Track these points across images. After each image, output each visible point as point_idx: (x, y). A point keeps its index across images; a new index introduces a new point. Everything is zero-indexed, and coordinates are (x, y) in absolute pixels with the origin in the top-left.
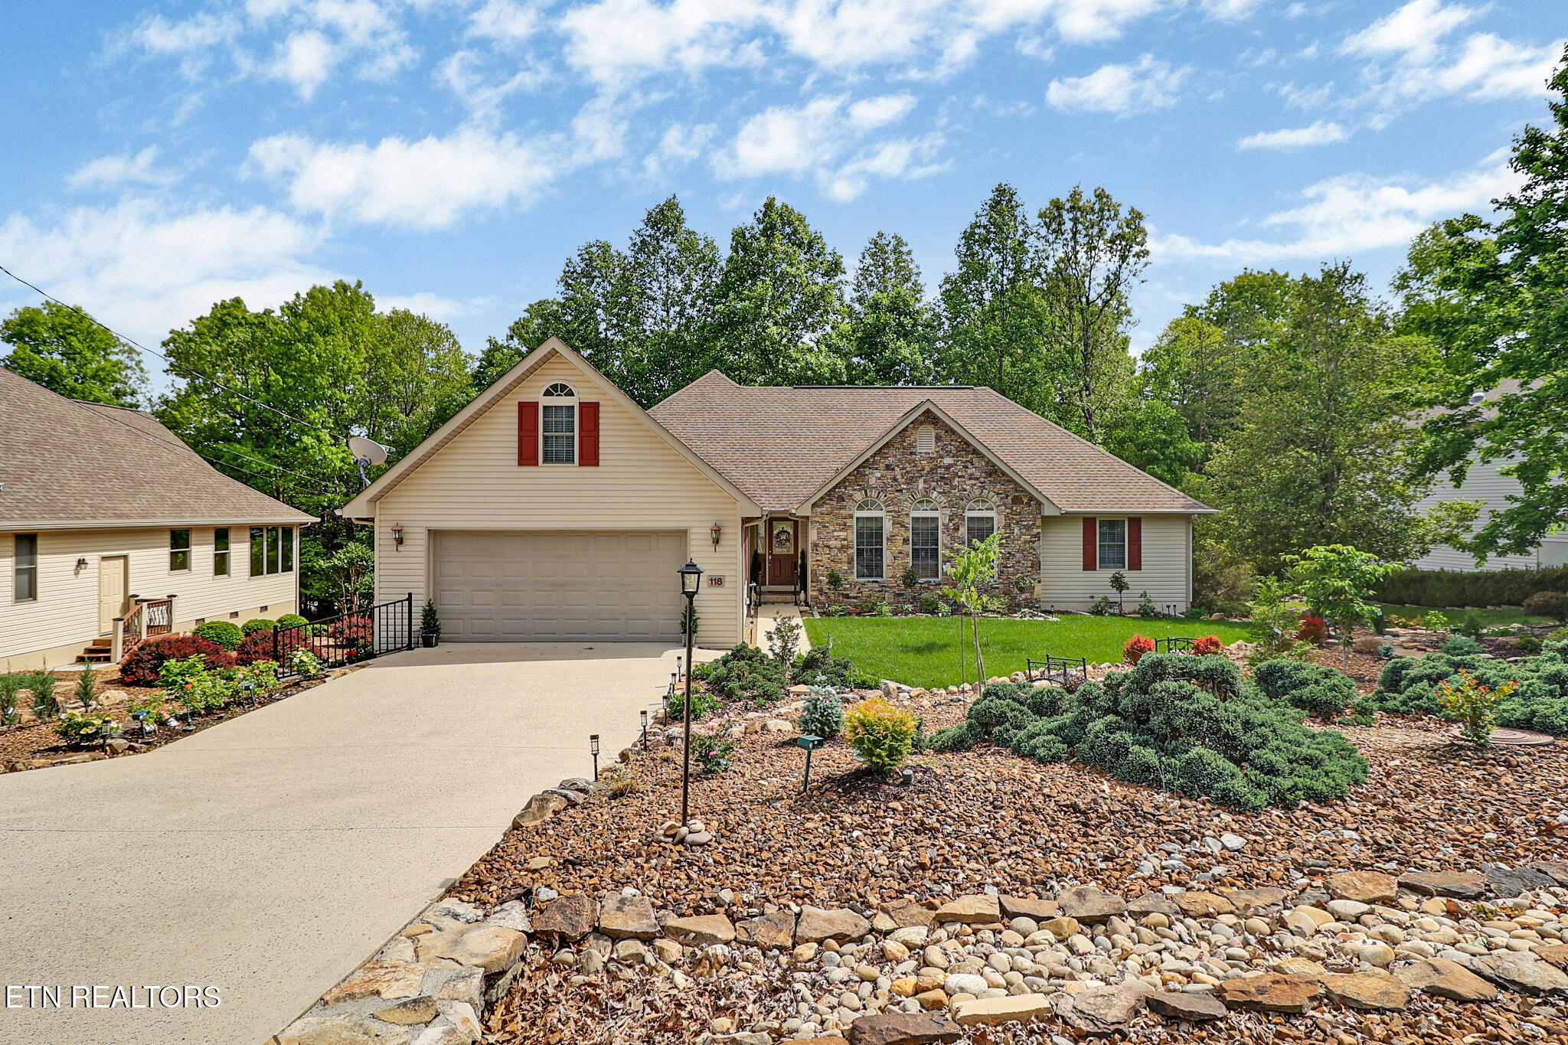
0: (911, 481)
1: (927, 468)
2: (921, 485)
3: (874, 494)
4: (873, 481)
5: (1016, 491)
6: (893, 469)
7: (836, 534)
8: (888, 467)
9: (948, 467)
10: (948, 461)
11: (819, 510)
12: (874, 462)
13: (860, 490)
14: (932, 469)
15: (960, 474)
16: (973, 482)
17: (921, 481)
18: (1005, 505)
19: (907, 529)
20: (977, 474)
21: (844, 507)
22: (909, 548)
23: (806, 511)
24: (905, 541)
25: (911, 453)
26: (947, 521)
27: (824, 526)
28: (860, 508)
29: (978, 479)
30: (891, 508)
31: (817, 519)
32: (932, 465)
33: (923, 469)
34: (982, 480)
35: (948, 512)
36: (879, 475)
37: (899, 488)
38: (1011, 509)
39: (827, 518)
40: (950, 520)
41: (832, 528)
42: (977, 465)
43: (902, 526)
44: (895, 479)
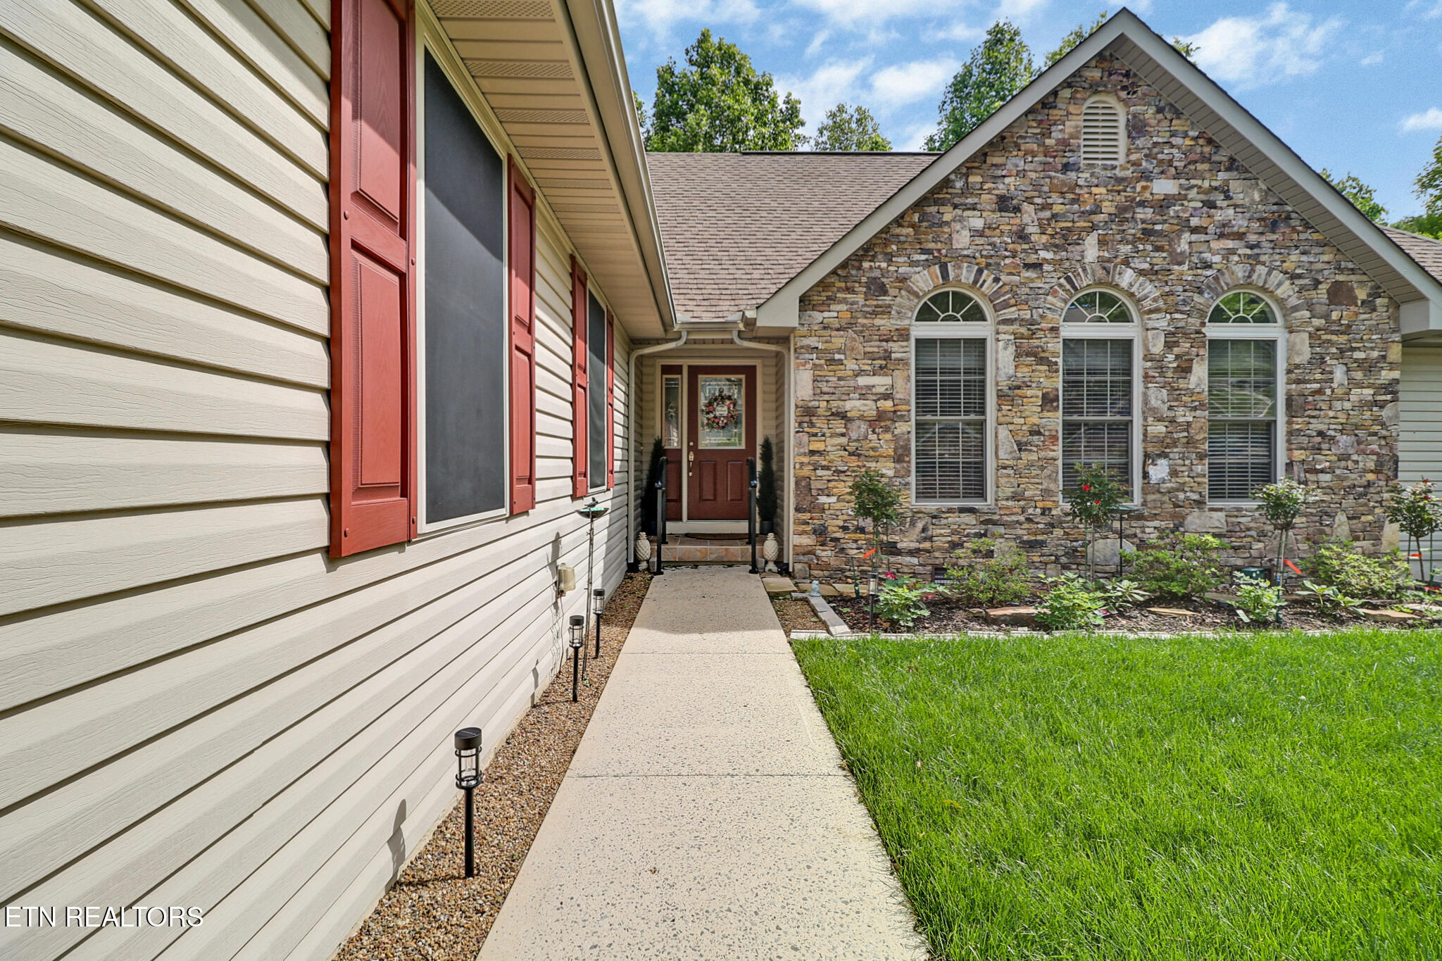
0: (1066, 240)
1: (1108, 207)
2: (1091, 250)
3: (966, 274)
4: (962, 240)
5: (1340, 269)
6: (1017, 209)
7: (862, 381)
8: (1004, 204)
9: (1163, 204)
10: (1164, 187)
11: (818, 316)
12: (967, 190)
13: (927, 264)
14: (1122, 210)
15: (1195, 222)
16: (1230, 244)
17: (1091, 241)
18: (1310, 306)
19: (1051, 365)
20: (1240, 223)
21: (885, 311)
22: (1055, 420)
23: (783, 314)
24: (1048, 401)
25: (1066, 167)
26: (1158, 348)
27: (831, 361)
28: (926, 314)
29: (1240, 236)
30: (1011, 313)
31: (812, 342)
32: (1121, 198)
33: (1097, 210)
34: (1252, 238)
35: (1161, 322)
36: (978, 223)
37: (1032, 258)
38: (1327, 317)
39: (838, 341)
40: (1169, 346)
41: (851, 365)
42: (1239, 198)
43: (1042, 361)
44: (1022, 236)
